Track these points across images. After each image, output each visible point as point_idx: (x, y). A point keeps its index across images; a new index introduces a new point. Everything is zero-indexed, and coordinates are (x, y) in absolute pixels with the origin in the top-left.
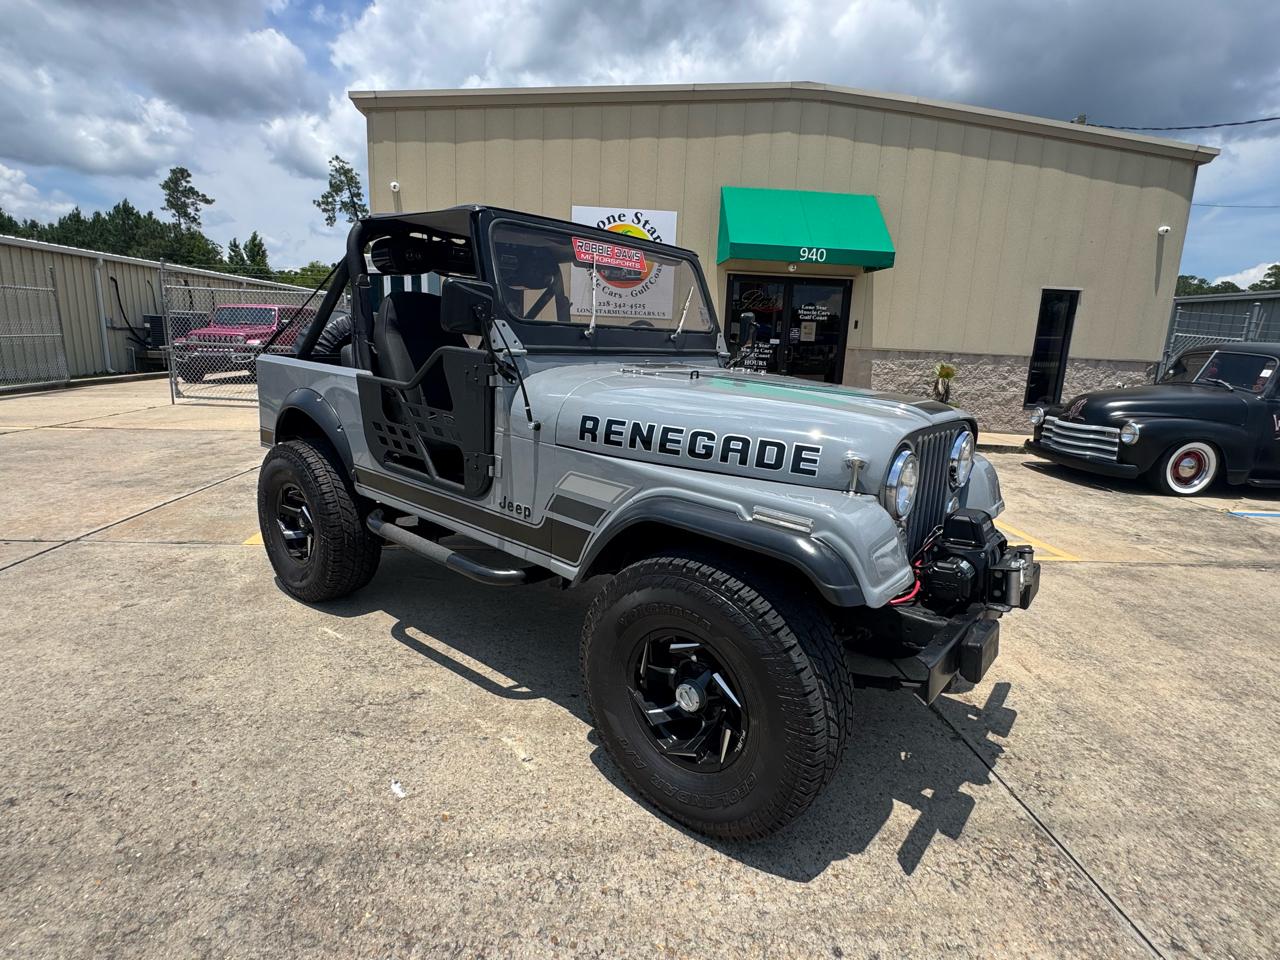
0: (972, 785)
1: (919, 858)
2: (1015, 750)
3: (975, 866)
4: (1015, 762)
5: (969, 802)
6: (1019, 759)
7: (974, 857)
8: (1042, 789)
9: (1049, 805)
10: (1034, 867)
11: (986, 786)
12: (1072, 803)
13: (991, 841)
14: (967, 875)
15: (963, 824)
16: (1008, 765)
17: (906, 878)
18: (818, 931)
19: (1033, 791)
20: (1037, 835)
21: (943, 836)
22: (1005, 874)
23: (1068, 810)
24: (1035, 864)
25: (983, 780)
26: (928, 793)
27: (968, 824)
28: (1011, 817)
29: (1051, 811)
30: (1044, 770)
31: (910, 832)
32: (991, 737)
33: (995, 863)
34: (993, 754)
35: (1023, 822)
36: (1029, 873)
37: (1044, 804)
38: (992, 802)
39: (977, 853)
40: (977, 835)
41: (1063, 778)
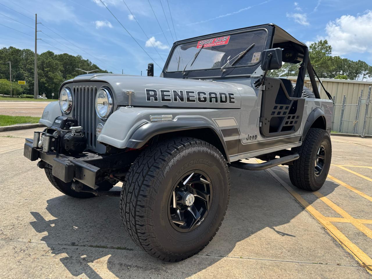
0: (44, 236)
1: (33, 215)
2: (48, 257)
3: (18, 222)
4: (44, 253)
5: (40, 231)
6: (43, 255)
7: (21, 223)
8: (22, 251)
9: (14, 248)
10: (2, 231)
11: (41, 239)
12: (6, 255)
13: (20, 228)
14: (17, 220)
15: (33, 226)
16: (43, 250)
17: (30, 211)
18: (33, 199)
19: (24, 248)
20: (9, 238)
21: (34, 221)
22: (9, 225)
23: (5, 252)
24: (3, 232)
25: (44, 239)
26: (53, 225)
27: (32, 227)
28: (23, 237)
29: (11, 247)
30: (29, 258)
31: (42, 217)
32: (64, 255)
33: (14, 225)
34: (54, 249)
35: (17, 238)
36: (2, 229)
37: (16, 247)
38: (33, 236)
39: (21, 224)
40: (26, 227)
41: (19, 262)
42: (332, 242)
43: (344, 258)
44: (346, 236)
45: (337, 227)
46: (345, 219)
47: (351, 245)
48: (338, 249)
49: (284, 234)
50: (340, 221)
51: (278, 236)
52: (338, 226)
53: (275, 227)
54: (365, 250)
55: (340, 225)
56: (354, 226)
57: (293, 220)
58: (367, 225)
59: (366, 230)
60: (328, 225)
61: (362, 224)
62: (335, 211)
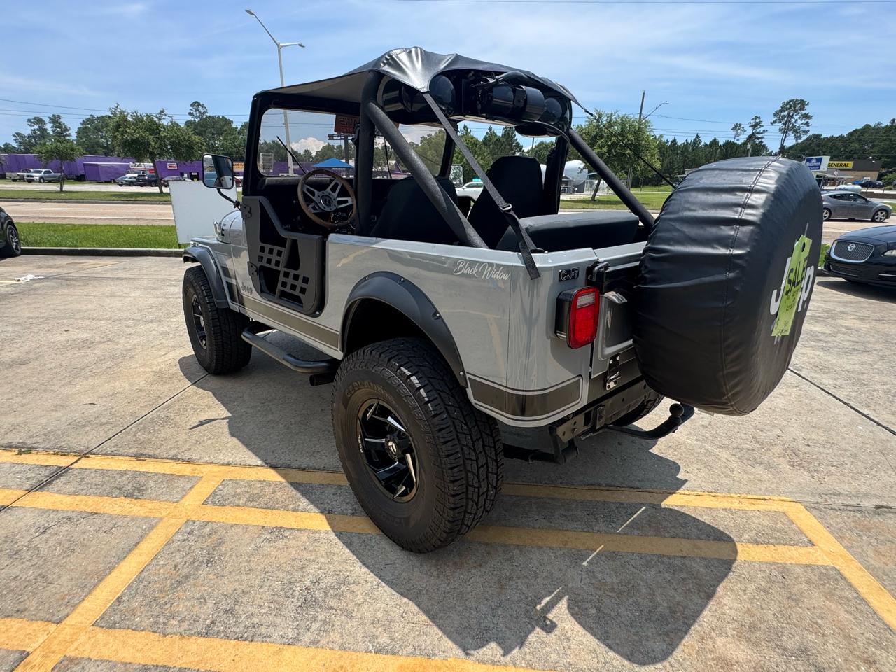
42: (150, 454)
43: (113, 449)
44: (147, 472)
45: (180, 476)
46: (199, 503)
47: (125, 465)
48: (131, 451)
49: (202, 423)
50: (193, 491)
51: (204, 417)
52: (181, 480)
53: (227, 420)
54: (103, 472)
55: (181, 483)
56: (166, 501)
57: (235, 441)
58: (153, 523)
59: (139, 508)
60: (193, 470)
61: (161, 519)
62: (238, 506)
